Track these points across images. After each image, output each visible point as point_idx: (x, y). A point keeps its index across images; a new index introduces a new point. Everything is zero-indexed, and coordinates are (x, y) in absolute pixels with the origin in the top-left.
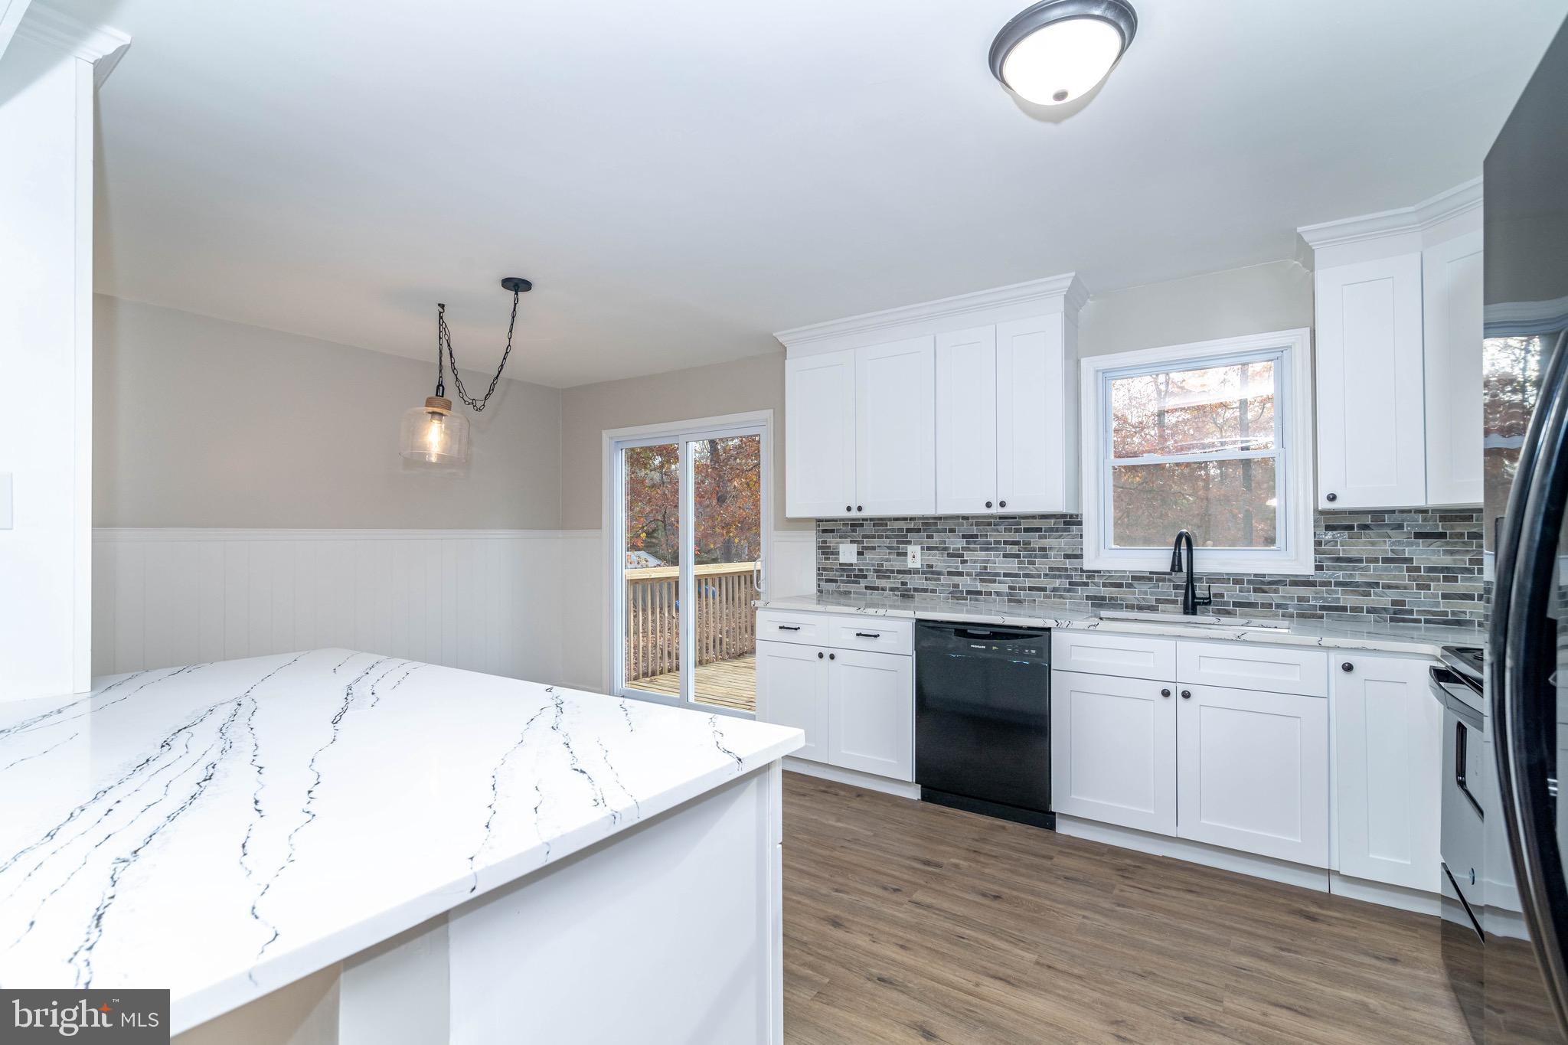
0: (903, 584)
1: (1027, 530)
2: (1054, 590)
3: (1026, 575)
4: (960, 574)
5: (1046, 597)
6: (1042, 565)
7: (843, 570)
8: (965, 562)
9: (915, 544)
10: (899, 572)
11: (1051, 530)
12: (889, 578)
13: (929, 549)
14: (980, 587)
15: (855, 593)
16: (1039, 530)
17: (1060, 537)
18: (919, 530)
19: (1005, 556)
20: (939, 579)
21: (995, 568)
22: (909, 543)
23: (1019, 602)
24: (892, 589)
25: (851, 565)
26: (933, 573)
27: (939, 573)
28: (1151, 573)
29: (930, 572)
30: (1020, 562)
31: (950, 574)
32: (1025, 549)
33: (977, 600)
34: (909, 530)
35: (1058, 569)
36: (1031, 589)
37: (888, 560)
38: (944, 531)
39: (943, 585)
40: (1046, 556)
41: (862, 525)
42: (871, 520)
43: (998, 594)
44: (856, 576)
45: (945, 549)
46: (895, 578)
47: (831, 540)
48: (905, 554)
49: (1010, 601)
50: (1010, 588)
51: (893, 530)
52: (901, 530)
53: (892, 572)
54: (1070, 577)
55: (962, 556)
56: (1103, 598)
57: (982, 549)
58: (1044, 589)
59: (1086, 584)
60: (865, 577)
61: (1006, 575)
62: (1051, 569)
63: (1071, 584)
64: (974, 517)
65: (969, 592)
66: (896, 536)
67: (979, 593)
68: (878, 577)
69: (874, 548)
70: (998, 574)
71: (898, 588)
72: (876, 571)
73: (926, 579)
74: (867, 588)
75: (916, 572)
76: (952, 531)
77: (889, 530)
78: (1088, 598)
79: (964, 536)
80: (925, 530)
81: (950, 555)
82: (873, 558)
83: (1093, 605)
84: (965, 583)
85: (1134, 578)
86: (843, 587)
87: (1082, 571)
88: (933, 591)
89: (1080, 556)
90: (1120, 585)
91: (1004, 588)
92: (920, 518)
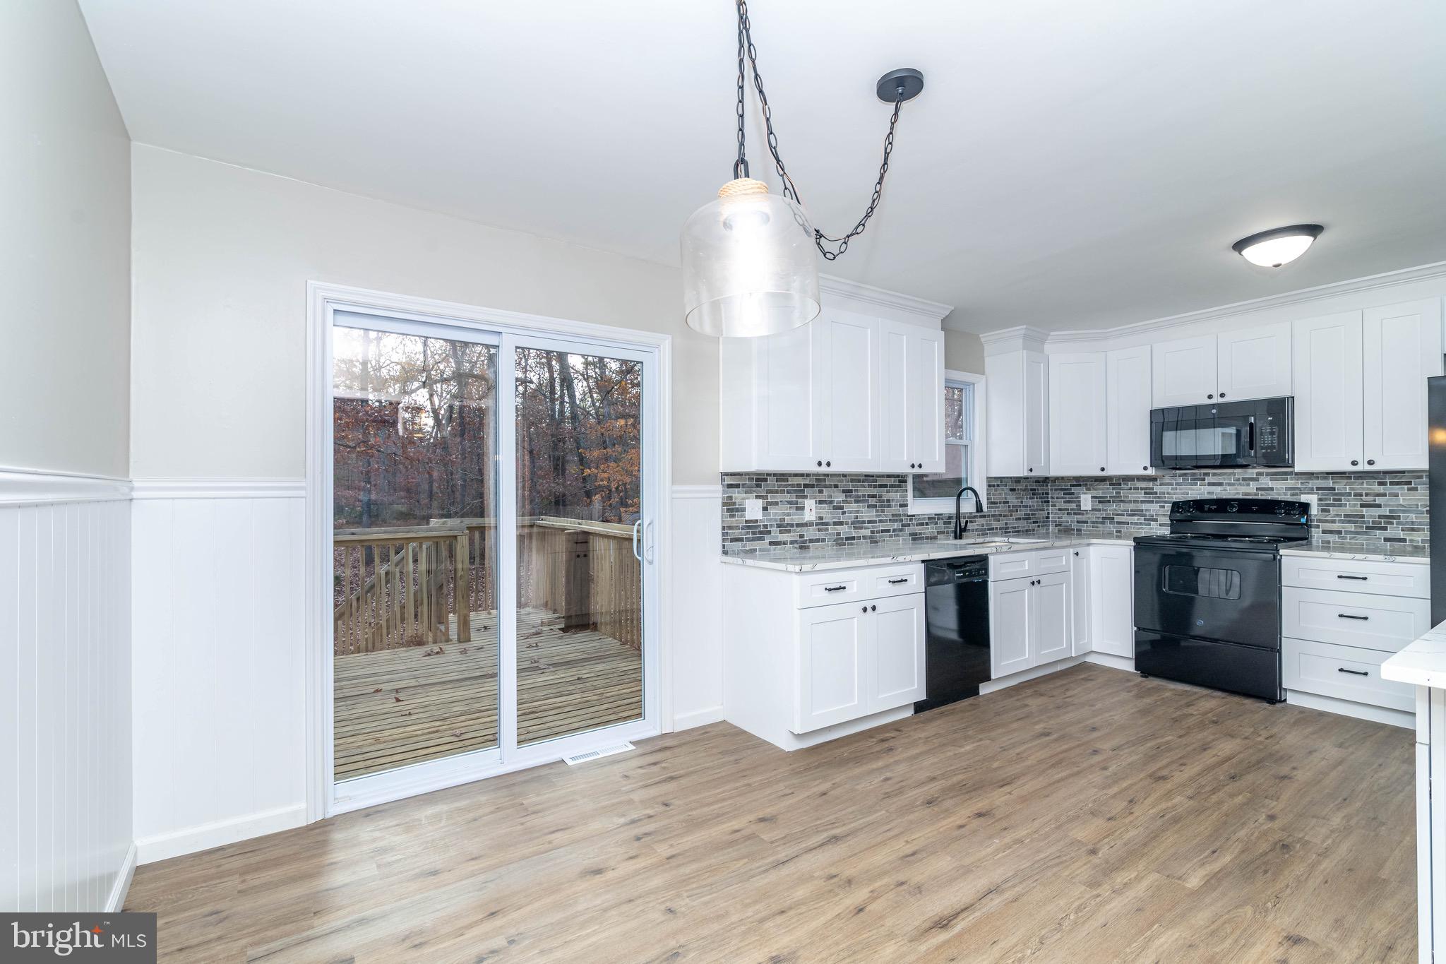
0: (801, 536)
1: (881, 486)
2: (894, 530)
3: (881, 521)
4: (841, 523)
5: (891, 536)
6: (888, 512)
7: (749, 527)
8: (844, 513)
9: (810, 499)
10: (798, 525)
11: (892, 486)
12: (789, 531)
13: (821, 502)
14: (854, 533)
15: (760, 550)
16: (886, 486)
17: (897, 491)
18: (812, 486)
19: (869, 507)
20: (827, 530)
21: (862, 517)
22: (806, 497)
23: (876, 542)
24: (792, 542)
25: (757, 521)
26: (823, 524)
27: (827, 524)
28: (936, 515)
29: (821, 523)
30: (877, 511)
31: (835, 524)
32: (880, 501)
33: (852, 544)
34: (806, 486)
35: (896, 515)
36: (883, 531)
37: (789, 515)
38: (830, 486)
39: (830, 534)
40: (889, 506)
41: (766, 480)
42: (775, 475)
43: (865, 538)
44: (761, 532)
45: (831, 502)
46: (795, 531)
47: (737, 495)
48: (802, 508)
49: (871, 542)
50: (872, 532)
51: (792, 485)
52: (799, 485)
53: (792, 525)
54: (901, 520)
55: (842, 508)
56: (916, 534)
57: (856, 502)
58: (888, 531)
59: (909, 525)
60: (769, 532)
61: (870, 522)
62: (893, 515)
63: (903, 525)
64: (850, 475)
65: (847, 539)
66: (796, 491)
67: (853, 538)
68: (781, 532)
69: (776, 503)
70: (864, 522)
71: (796, 541)
72: (779, 526)
73: (819, 530)
74: (771, 543)
75: (810, 524)
76: (836, 486)
77: (790, 485)
78: (910, 534)
79: (844, 491)
80: (817, 485)
81: (835, 508)
82: (776, 513)
83: (913, 539)
84: (845, 530)
85: (929, 519)
86: (749, 545)
87: (908, 516)
88: (823, 540)
89: (906, 505)
90: (922, 524)
91: (867, 532)
92: (814, 475)
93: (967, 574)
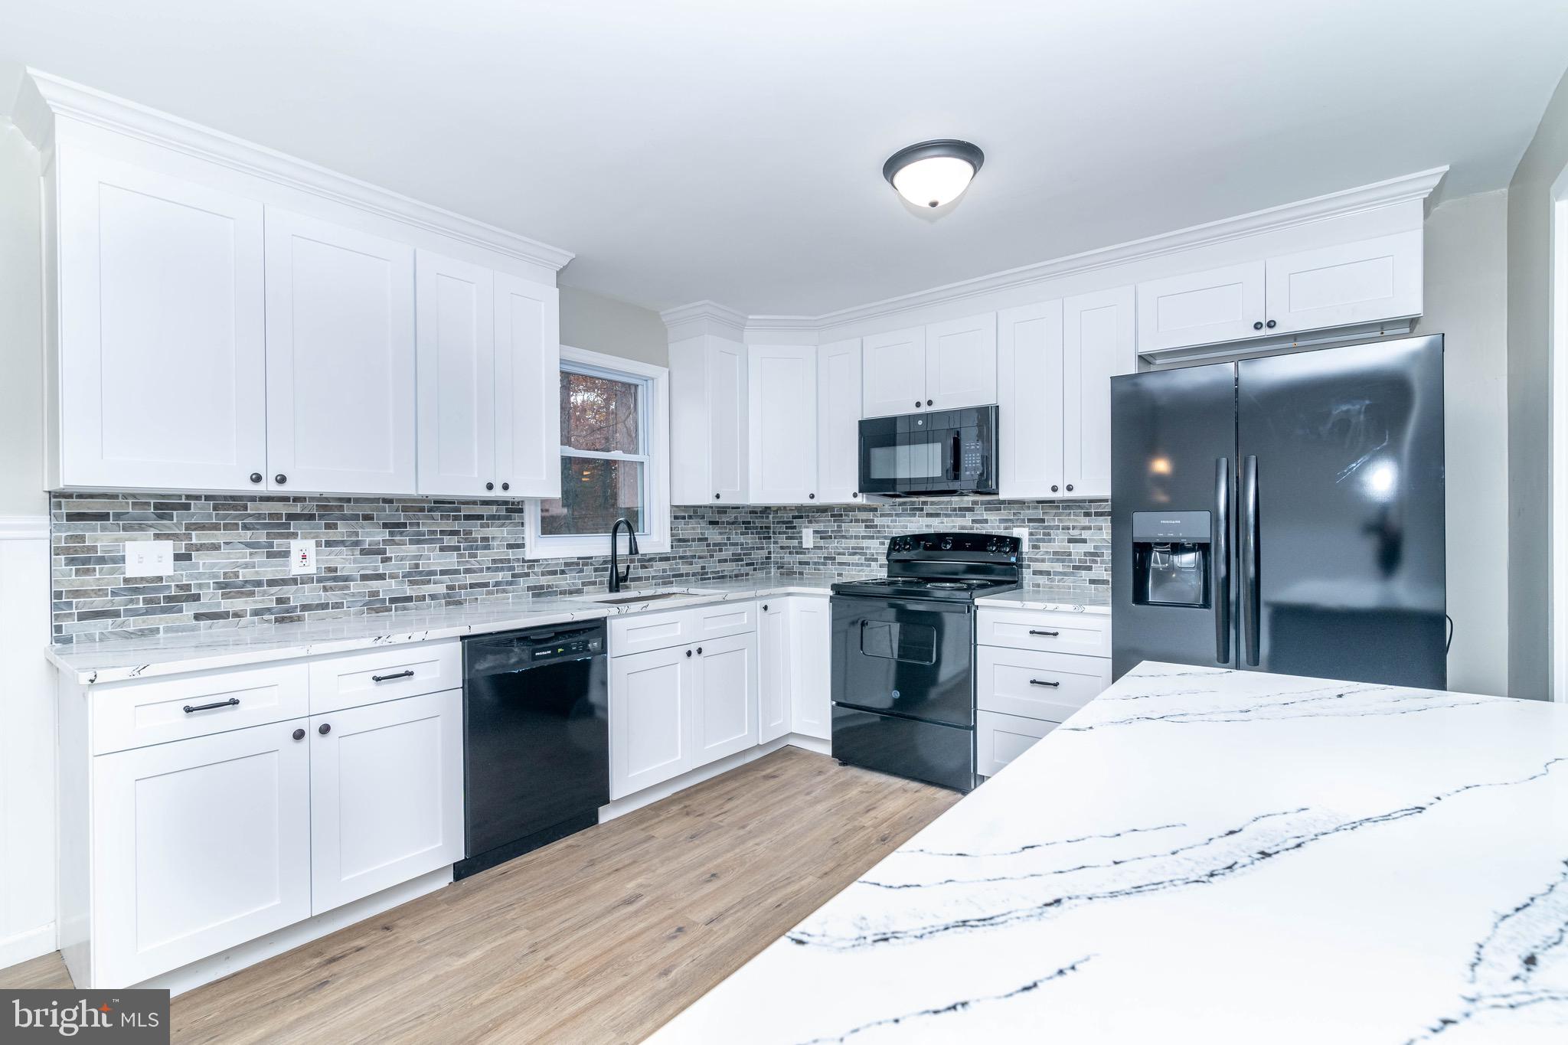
0: (279, 601)
1: (468, 517)
2: (497, 584)
3: (468, 571)
4: (381, 577)
5: (489, 593)
6: (484, 557)
7: (136, 591)
8: (387, 560)
9: (304, 537)
10: (272, 583)
11: (493, 517)
12: (252, 594)
13: (328, 544)
14: (409, 591)
15: (168, 630)
16: (480, 517)
17: (503, 525)
18: (311, 517)
19: (442, 549)
20: (348, 587)
21: (428, 564)
22: (294, 535)
23: (459, 603)
24: (256, 613)
25: (160, 579)
26: (335, 579)
27: (346, 579)
28: (579, 558)
29: (332, 578)
30: (460, 556)
31: (364, 578)
32: (466, 540)
33: (405, 609)
34: (291, 517)
35: (501, 561)
36: (472, 586)
37: (246, 566)
38: (356, 517)
39: (353, 595)
40: (487, 547)
41: (187, 507)
42: (208, 498)
43: (433, 597)
44: (169, 599)
45: (356, 543)
46: (264, 593)
47: (99, 538)
48: (286, 554)
49: (448, 604)
50: (449, 588)
51: (259, 516)
52: (279, 516)
53: (259, 583)
54: (513, 568)
55: (383, 552)
56: (542, 587)
57: (412, 542)
58: (486, 585)
59: (527, 575)
60: (196, 598)
61: (443, 573)
62: (494, 561)
63: (513, 576)
64: (399, 500)
65: (393, 600)
66: (265, 526)
67: (409, 599)
68: (225, 596)
69: (216, 547)
70: (432, 573)
71: (269, 610)
72: (220, 586)
73: (325, 589)
74: (198, 617)
75: (306, 579)
76: (368, 518)
77: (250, 515)
78: (529, 589)
79: (385, 526)
80: (321, 517)
81: (363, 552)
82: (214, 565)
83: (534, 595)
84: (387, 588)
85: (566, 564)
86: (133, 624)
87: (524, 561)
88: (338, 606)
89: (522, 546)
90: (554, 573)
91: (441, 589)
92: (312, 499)
93: (560, 650)
